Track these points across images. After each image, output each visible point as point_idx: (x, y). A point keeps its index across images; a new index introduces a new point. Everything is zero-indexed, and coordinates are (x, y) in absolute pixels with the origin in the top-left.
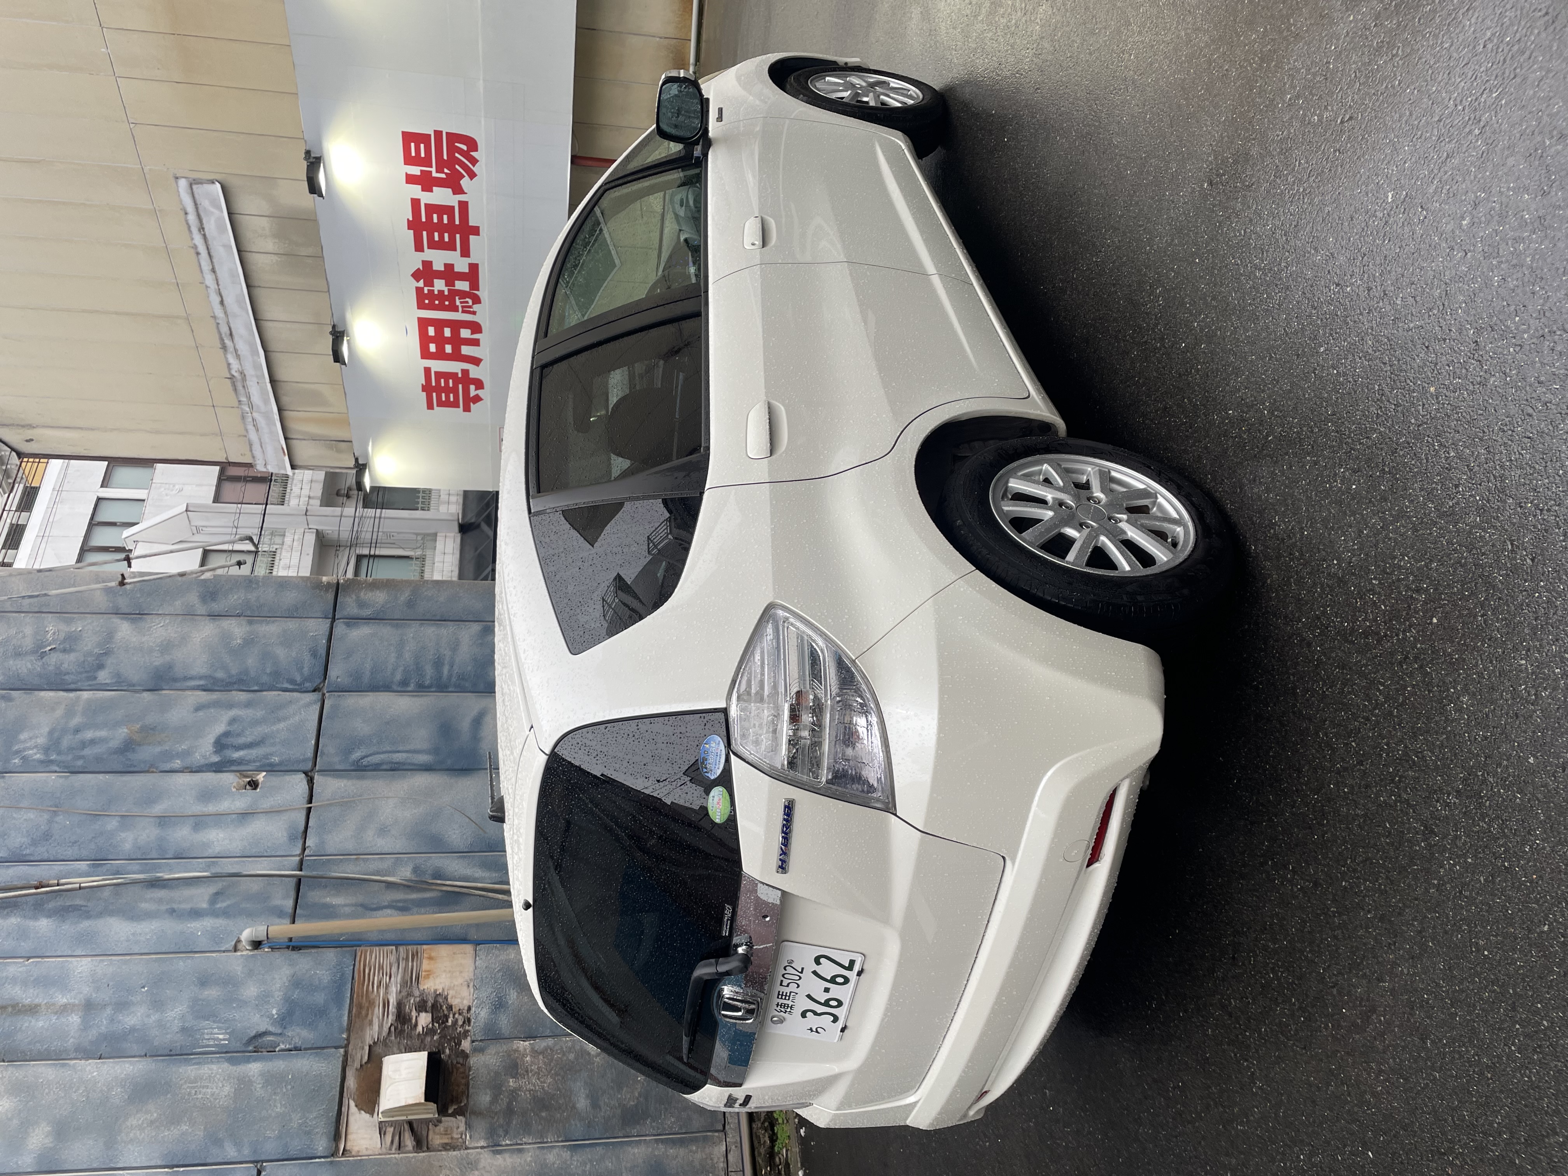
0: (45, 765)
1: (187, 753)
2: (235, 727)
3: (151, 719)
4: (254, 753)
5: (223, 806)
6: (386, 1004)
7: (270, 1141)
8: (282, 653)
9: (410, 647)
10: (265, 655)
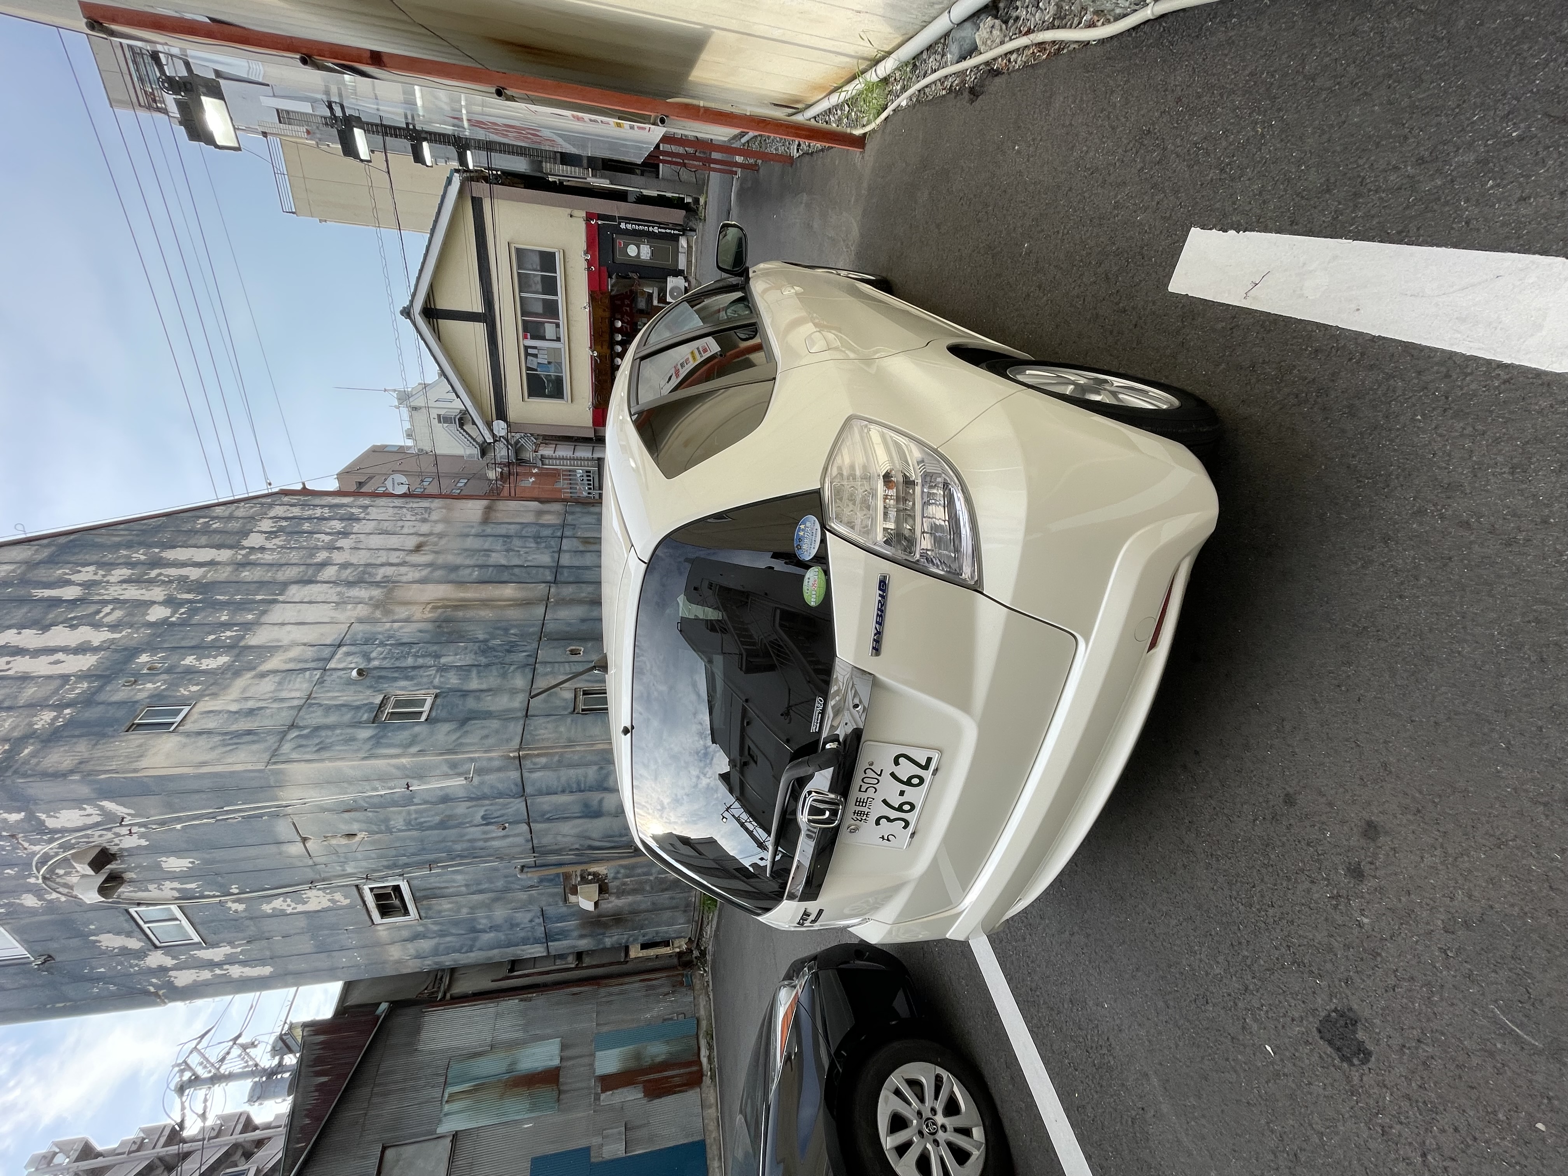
0: (410, 830)
1: (471, 821)
2: (488, 812)
3: (448, 813)
4: (500, 819)
5: (494, 835)
6: (576, 875)
7: (543, 903)
8: (500, 786)
9: (563, 779)
10: (492, 787)
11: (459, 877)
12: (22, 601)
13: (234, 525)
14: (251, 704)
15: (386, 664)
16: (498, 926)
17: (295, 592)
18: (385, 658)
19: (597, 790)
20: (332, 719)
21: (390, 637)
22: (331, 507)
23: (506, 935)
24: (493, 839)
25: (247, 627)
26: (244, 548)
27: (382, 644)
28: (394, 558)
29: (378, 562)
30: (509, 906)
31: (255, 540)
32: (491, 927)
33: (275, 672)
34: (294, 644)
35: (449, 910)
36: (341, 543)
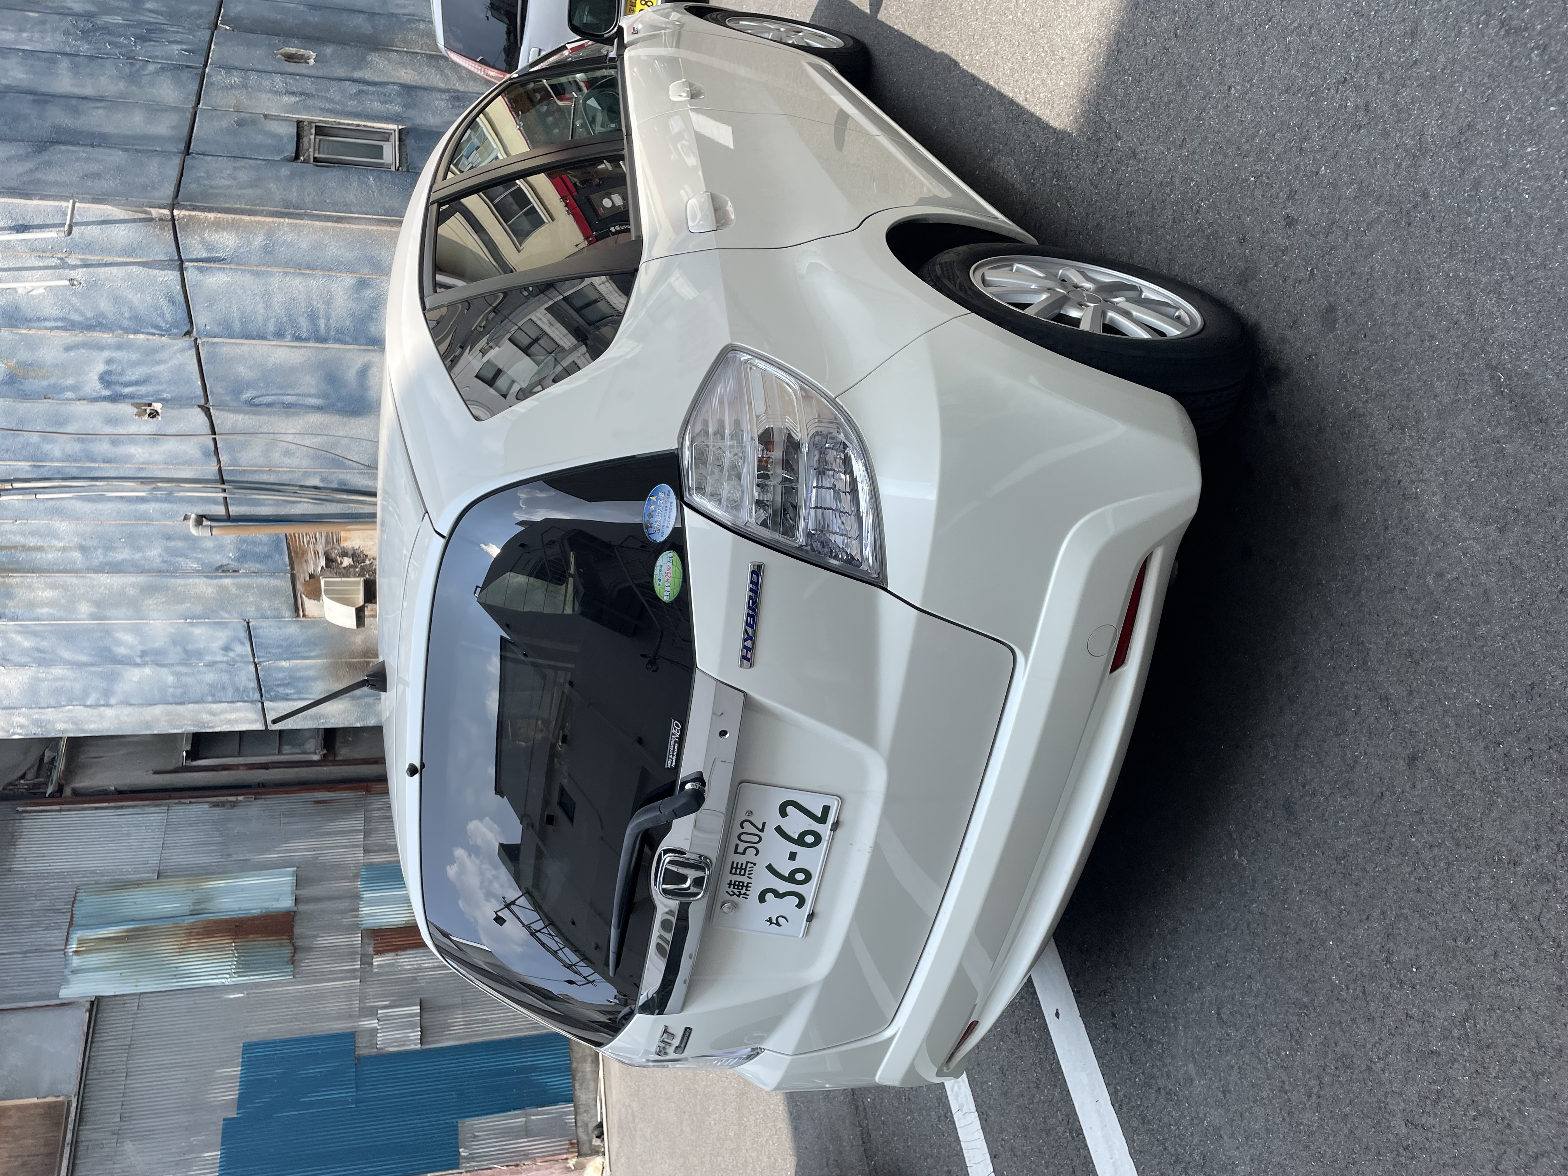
1: (76, 386)
3: (23, 356)
6: (316, 553)
7: (251, 612)
8: (135, 298)
9: (278, 299)
10: (116, 299)
11: (63, 526)
16: (157, 652)
19: (355, 341)
23: (178, 674)
24: (132, 438)
30: (181, 608)
32: (143, 654)
35: (49, 603)
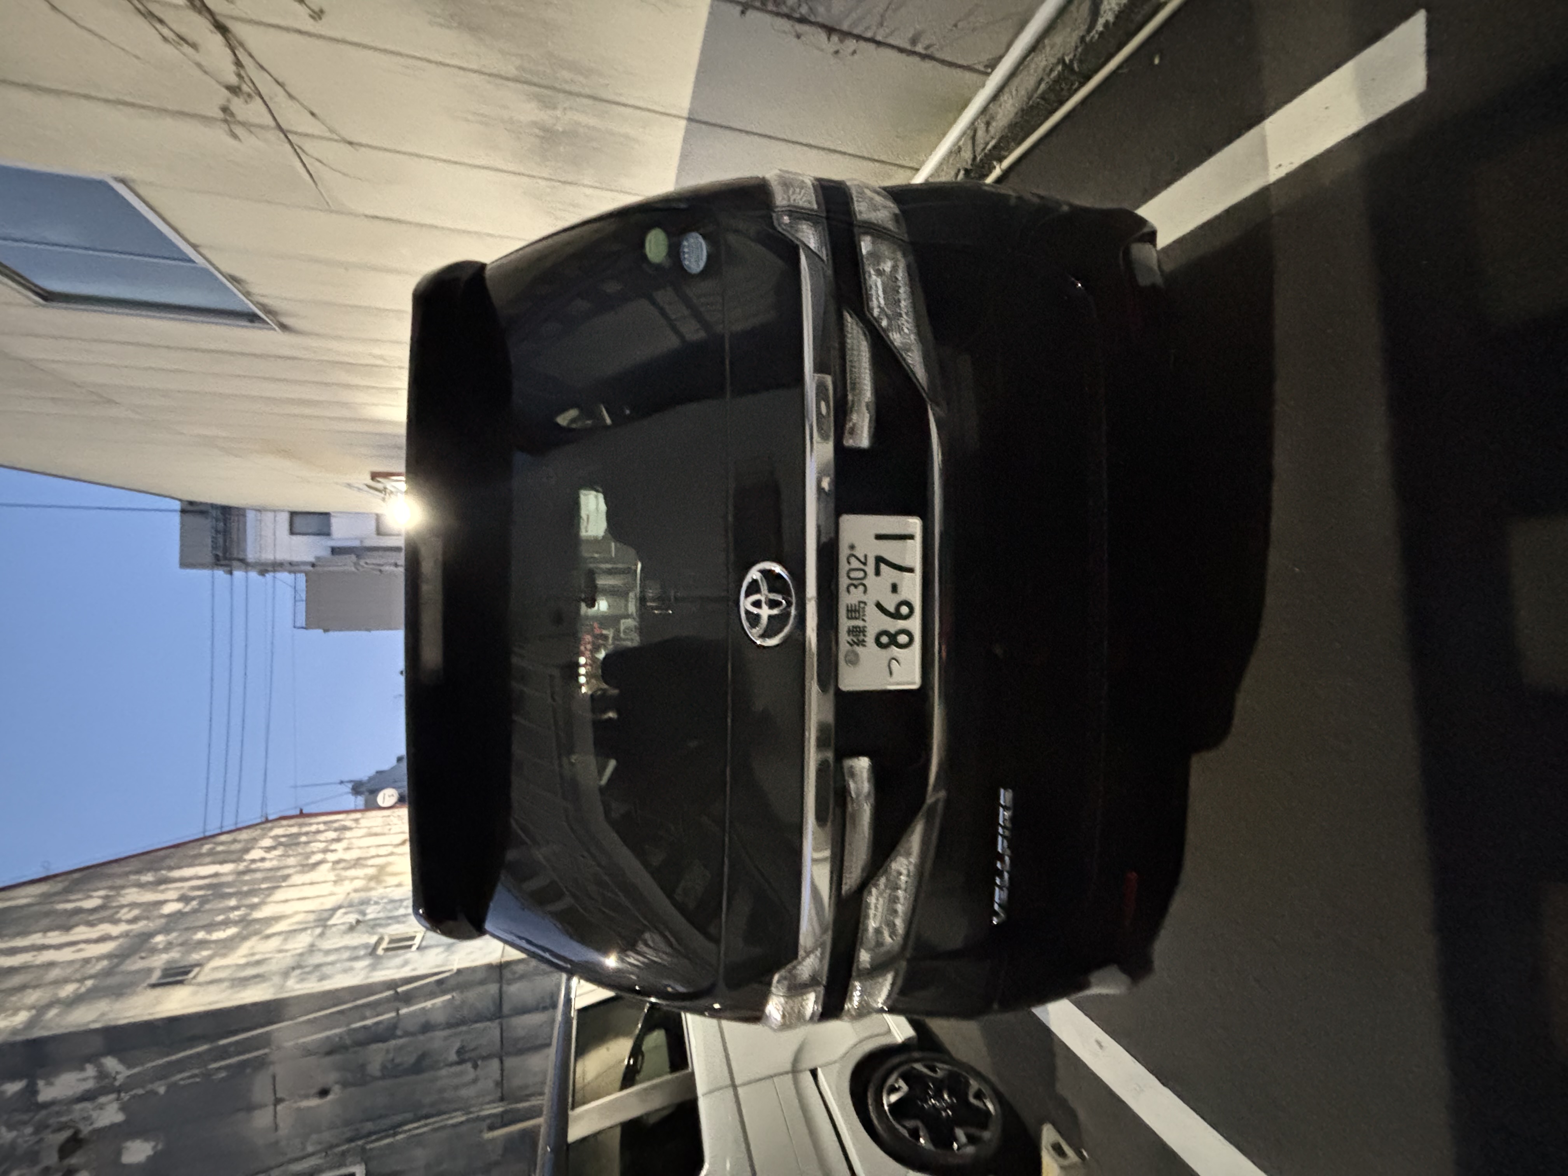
12: (47, 914)
13: (237, 846)
14: (257, 957)
15: (381, 915)
17: (297, 879)
18: (379, 912)
20: (331, 958)
21: (382, 898)
22: (325, 823)
25: (253, 907)
26: (245, 860)
27: (376, 903)
28: (383, 851)
29: (369, 855)
31: (255, 854)
33: (279, 934)
34: (296, 913)
36: (334, 846)
